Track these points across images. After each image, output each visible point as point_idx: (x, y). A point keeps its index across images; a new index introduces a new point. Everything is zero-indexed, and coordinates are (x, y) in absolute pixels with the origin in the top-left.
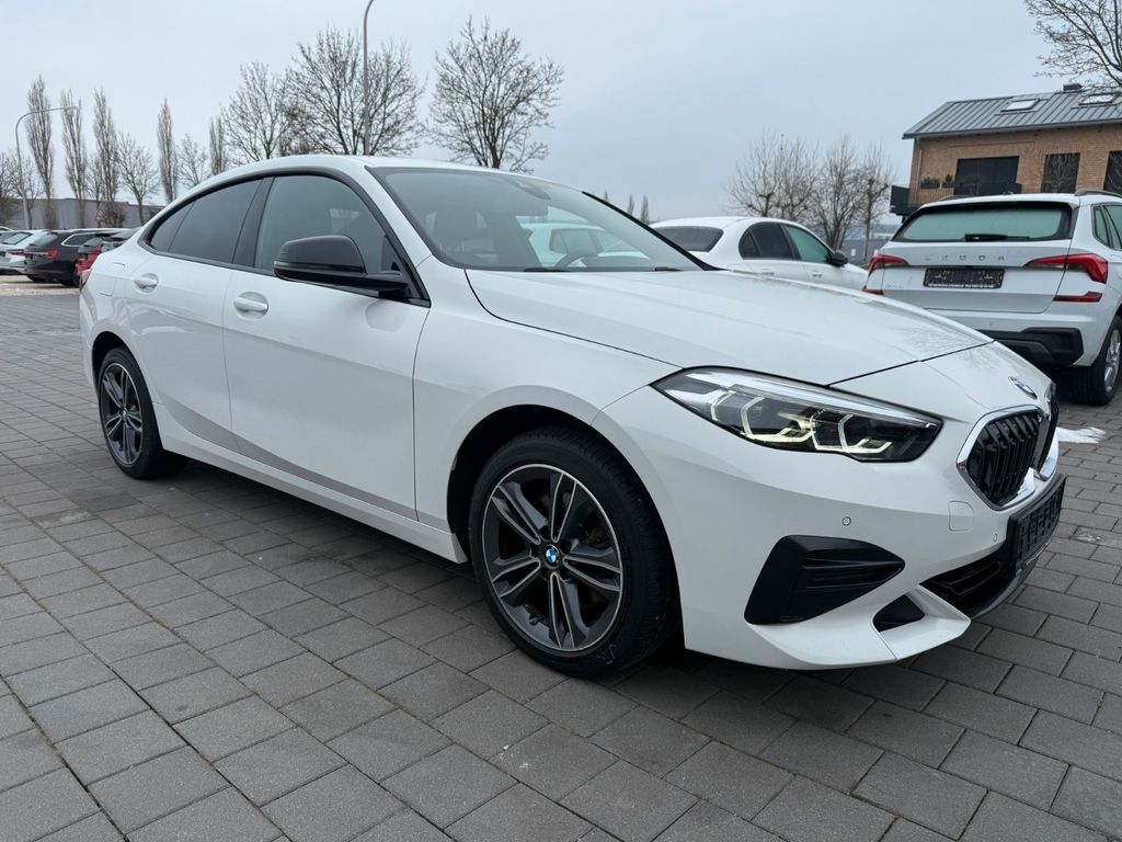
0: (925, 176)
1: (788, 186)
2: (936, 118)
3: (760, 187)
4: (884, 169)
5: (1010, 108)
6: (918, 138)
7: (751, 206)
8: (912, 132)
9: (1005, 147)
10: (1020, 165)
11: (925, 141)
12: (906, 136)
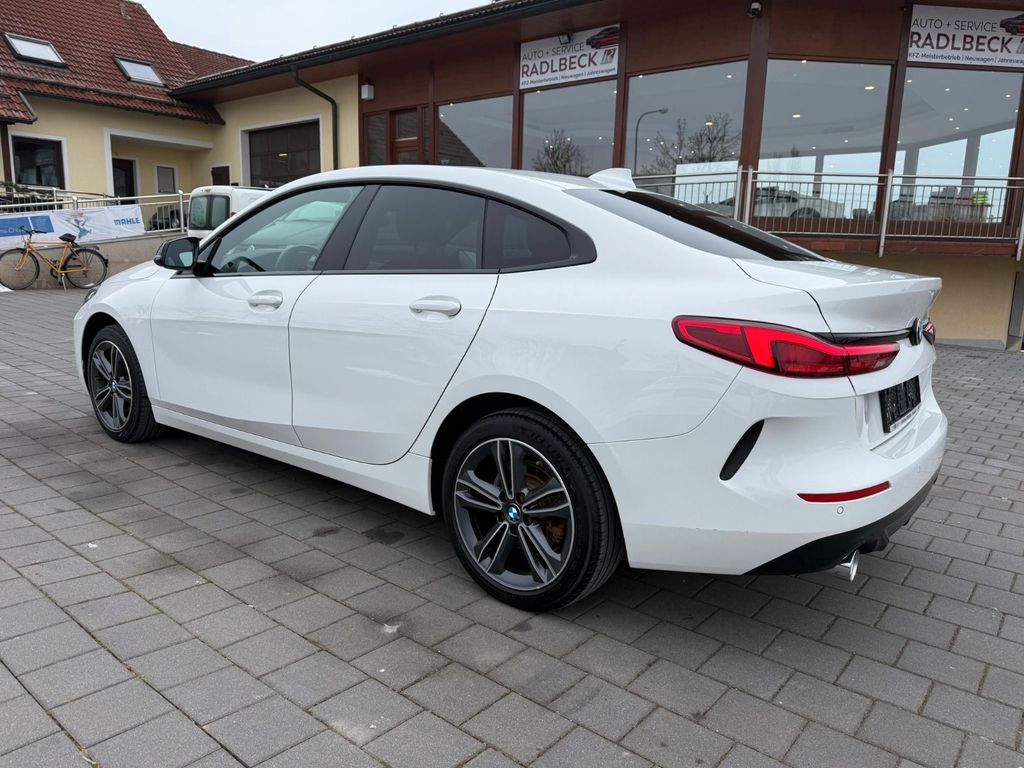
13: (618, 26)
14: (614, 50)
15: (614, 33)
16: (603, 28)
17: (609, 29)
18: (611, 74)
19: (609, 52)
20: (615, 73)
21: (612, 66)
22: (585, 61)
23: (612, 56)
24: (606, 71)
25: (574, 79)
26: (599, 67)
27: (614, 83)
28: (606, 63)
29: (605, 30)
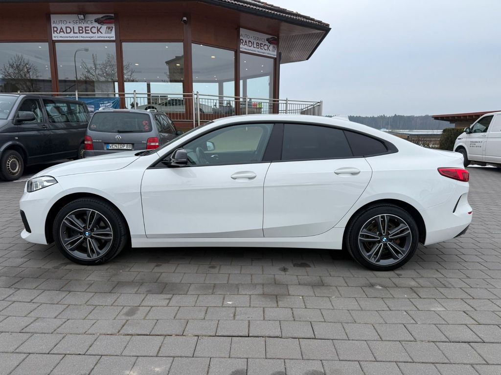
13: (113, 15)
14: (112, 27)
15: (111, 18)
16: (104, 15)
17: (107, 16)
18: (111, 39)
19: (109, 28)
20: (114, 39)
21: (112, 35)
22: (95, 30)
23: (111, 30)
24: (109, 37)
25: (89, 39)
26: (104, 35)
27: (114, 44)
28: (108, 33)
29: (106, 16)
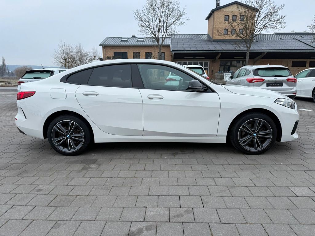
0: (107, 56)
1: (70, 57)
2: (106, 41)
3: (63, 57)
4: (98, 53)
5: (122, 40)
6: (103, 46)
7: (61, 62)
8: (102, 44)
9: (124, 49)
10: (128, 54)
11: (105, 47)
12: (100, 45)
